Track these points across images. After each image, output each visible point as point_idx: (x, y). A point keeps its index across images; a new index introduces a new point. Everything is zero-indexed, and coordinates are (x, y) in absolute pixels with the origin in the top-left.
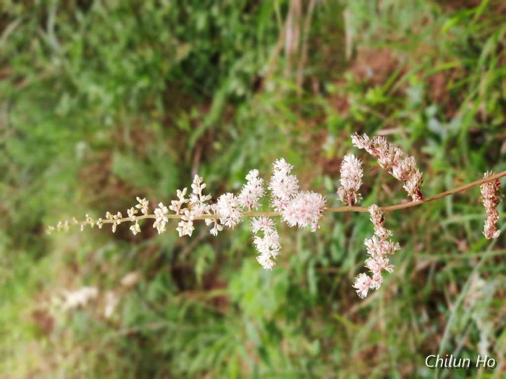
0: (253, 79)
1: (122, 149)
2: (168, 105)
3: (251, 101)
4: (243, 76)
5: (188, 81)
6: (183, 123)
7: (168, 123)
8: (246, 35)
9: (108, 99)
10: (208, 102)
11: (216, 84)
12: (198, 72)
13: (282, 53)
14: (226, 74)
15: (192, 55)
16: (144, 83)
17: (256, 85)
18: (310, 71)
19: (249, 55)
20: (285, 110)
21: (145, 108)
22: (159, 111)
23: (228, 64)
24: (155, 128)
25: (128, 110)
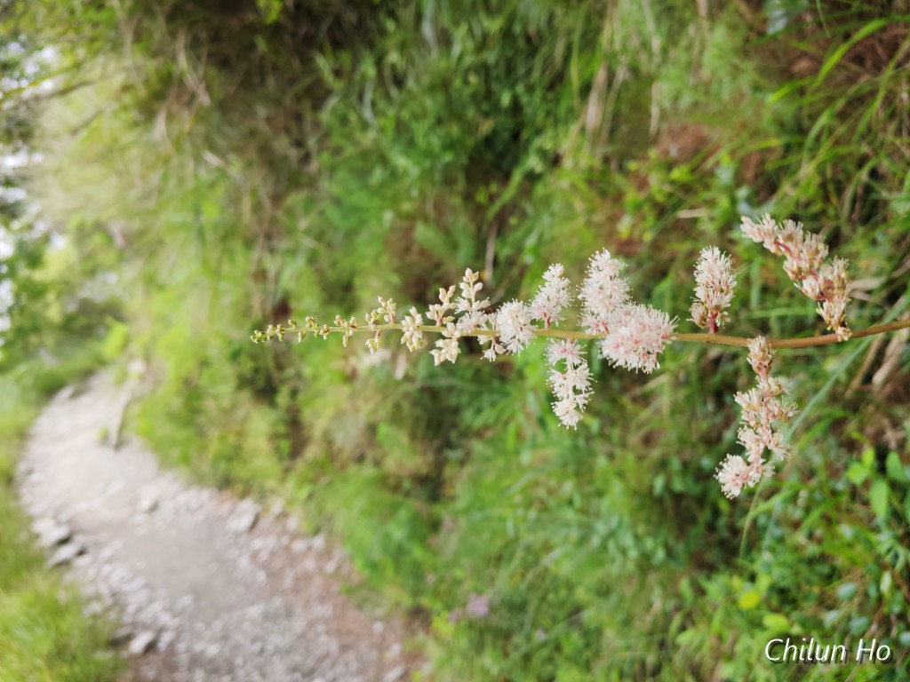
0: (551, 155)
1: (426, 219)
2: (470, 179)
3: (549, 178)
4: (543, 153)
5: (489, 157)
6: (481, 197)
7: (468, 197)
8: (548, 113)
9: (415, 171)
10: (506, 177)
11: (516, 161)
12: (499, 147)
13: (583, 130)
14: (525, 150)
15: (495, 132)
16: (448, 157)
17: (555, 161)
18: (609, 149)
19: (549, 133)
20: (583, 186)
21: (448, 181)
22: (461, 185)
23: (528, 142)
24: (456, 200)
25: (433, 183)
